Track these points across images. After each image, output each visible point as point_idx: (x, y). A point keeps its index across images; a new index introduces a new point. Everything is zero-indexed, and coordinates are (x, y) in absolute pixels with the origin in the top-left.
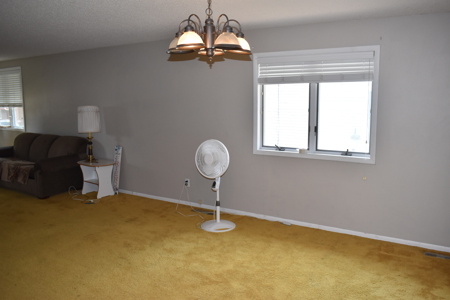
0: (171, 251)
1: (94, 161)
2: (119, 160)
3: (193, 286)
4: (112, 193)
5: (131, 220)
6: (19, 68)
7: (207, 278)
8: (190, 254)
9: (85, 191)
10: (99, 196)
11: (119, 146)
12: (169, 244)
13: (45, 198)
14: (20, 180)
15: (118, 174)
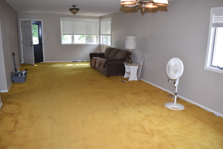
0: (139, 112)
1: (131, 63)
2: (142, 64)
3: (135, 131)
4: (137, 80)
5: (135, 93)
6: (110, 18)
7: (145, 130)
8: (147, 116)
9: (125, 77)
10: (129, 80)
11: (143, 57)
12: (142, 108)
13: (108, 77)
14: (101, 67)
15: (141, 71)
